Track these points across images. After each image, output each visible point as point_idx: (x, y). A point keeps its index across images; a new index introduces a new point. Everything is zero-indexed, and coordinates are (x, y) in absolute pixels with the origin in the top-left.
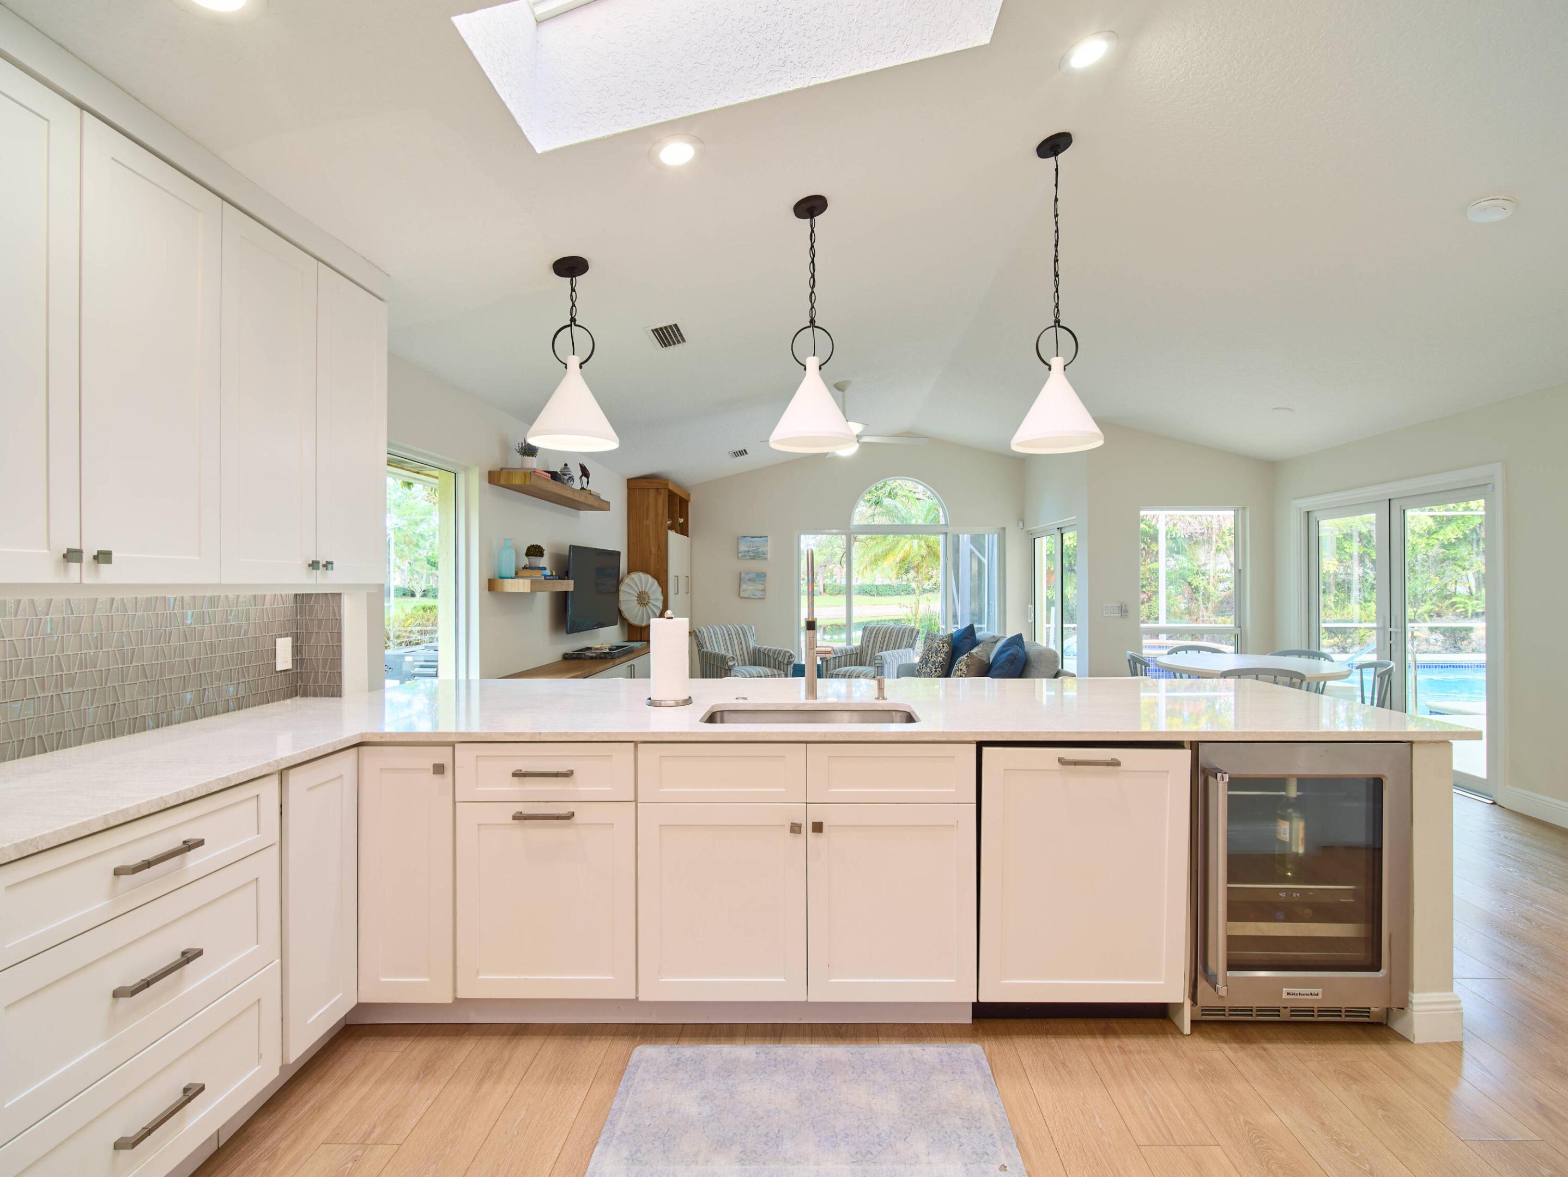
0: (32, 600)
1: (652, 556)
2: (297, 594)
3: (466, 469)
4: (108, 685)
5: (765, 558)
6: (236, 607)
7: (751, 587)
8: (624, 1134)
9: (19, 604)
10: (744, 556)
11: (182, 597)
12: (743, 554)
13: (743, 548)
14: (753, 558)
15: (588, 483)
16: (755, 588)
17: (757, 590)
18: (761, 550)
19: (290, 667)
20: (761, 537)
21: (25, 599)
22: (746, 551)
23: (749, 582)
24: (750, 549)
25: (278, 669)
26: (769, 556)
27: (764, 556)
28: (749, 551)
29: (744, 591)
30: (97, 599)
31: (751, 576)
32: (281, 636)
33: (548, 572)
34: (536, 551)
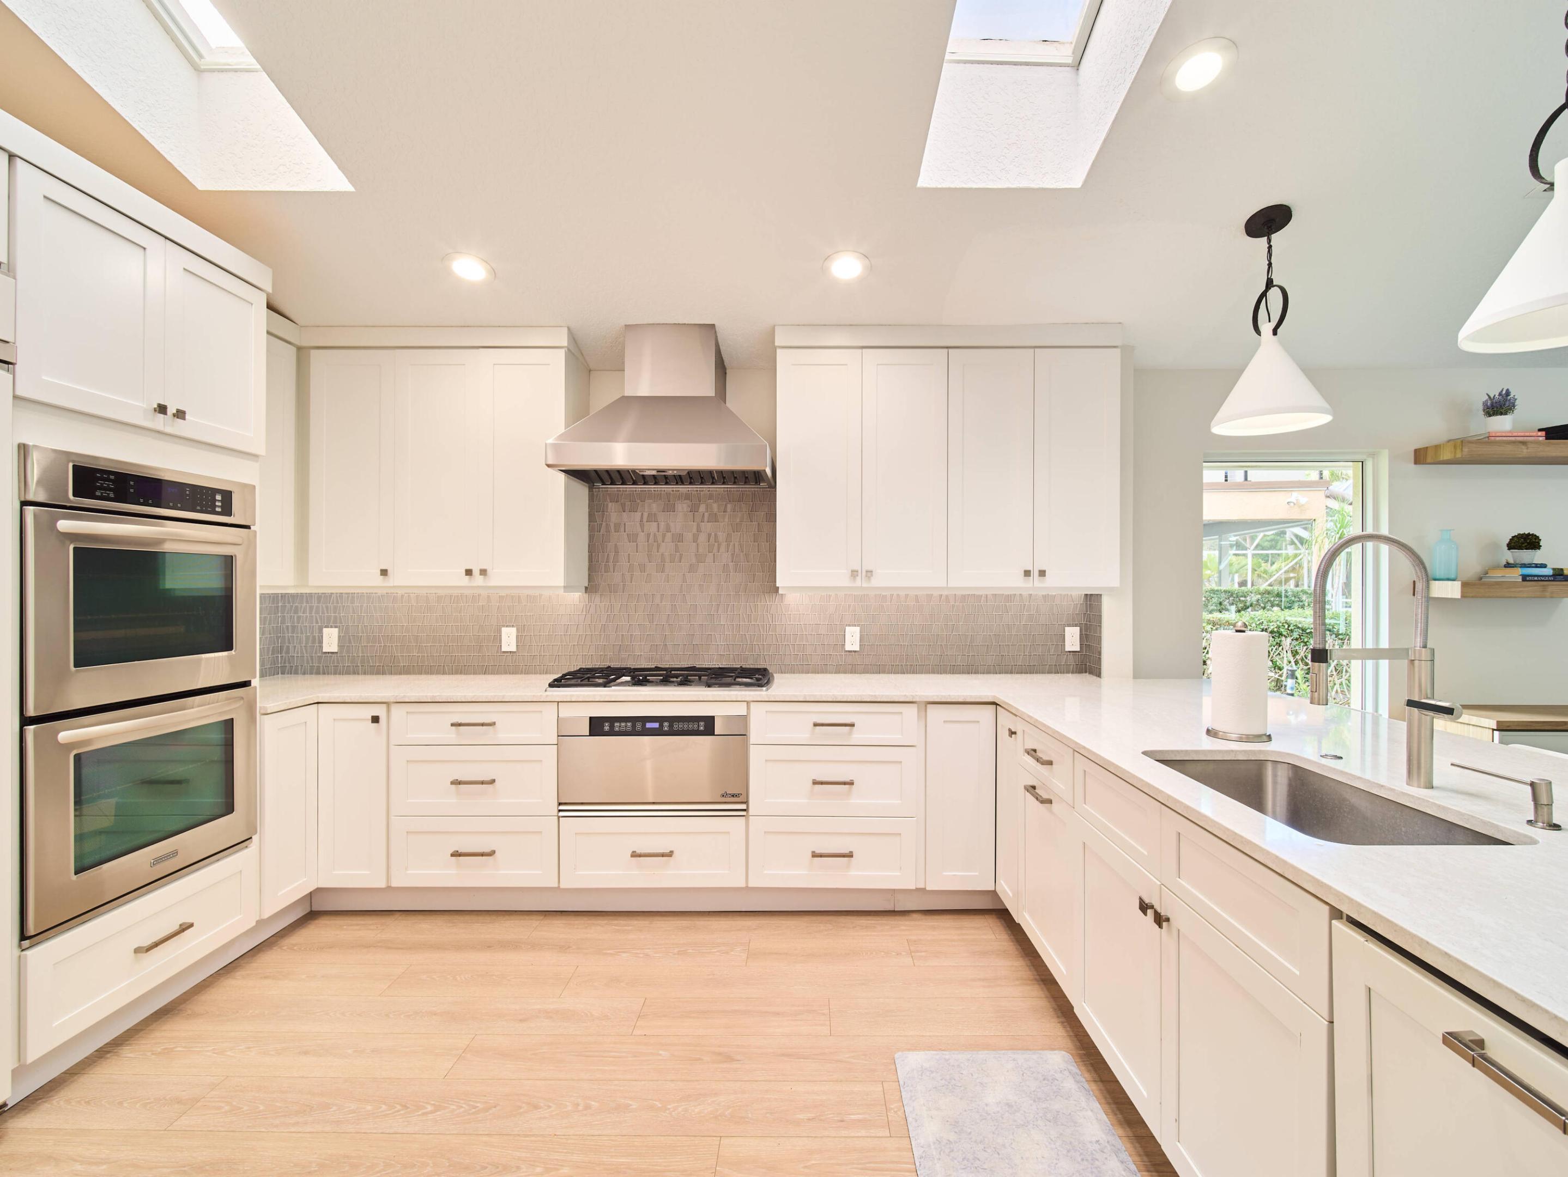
0: (899, 595)
2: (1087, 595)
3: (1373, 455)
4: (938, 644)
6: (1029, 602)
8: (947, 1060)
9: (892, 596)
11: (987, 595)
19: (1078, 649)
21: (895, 594)
25: (1067, 650)
30: (932, 595)
32: (1069, 625)
33: (1548, 572)
34: (1528, 542)
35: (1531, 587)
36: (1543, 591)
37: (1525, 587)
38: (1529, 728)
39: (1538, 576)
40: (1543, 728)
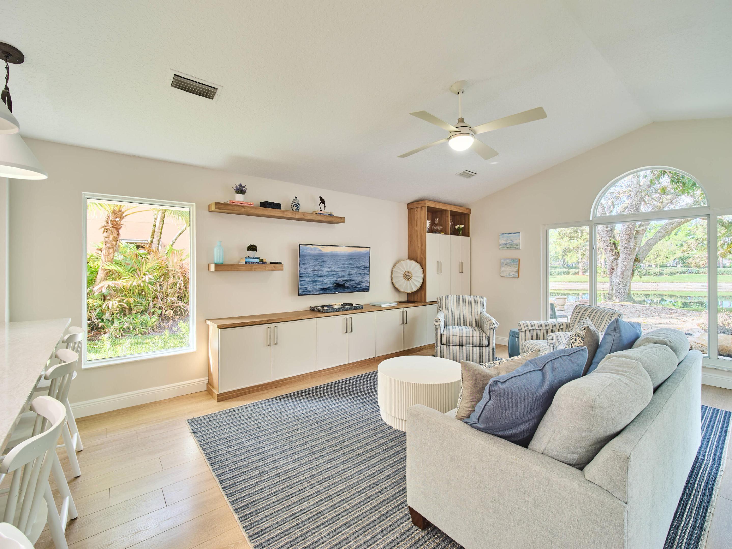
1: (419, 249)
5: (518, 248)
7: (508, 269)
10: (503, 247)
12: (503, 246)
13: (502, 241)
14: (509, 248)
15: (325, 207)
16: (510, 270)
17: (512, 271)
18: (515, 242)
20: (515, 233)
22: (504, 244)
23: (506, 266)
24: (507, 242)
26: (520, 247)
27: (517, 247)
28: (506, 244)
29: (503, 271)
31: (508, 261)
33: (257, 260)
34: (252, 248)
35: (248, 266)
36: (251, 268)
37: (246, 266)
38: (232, 326)
39: (251, 262)
40: (238, 326)
